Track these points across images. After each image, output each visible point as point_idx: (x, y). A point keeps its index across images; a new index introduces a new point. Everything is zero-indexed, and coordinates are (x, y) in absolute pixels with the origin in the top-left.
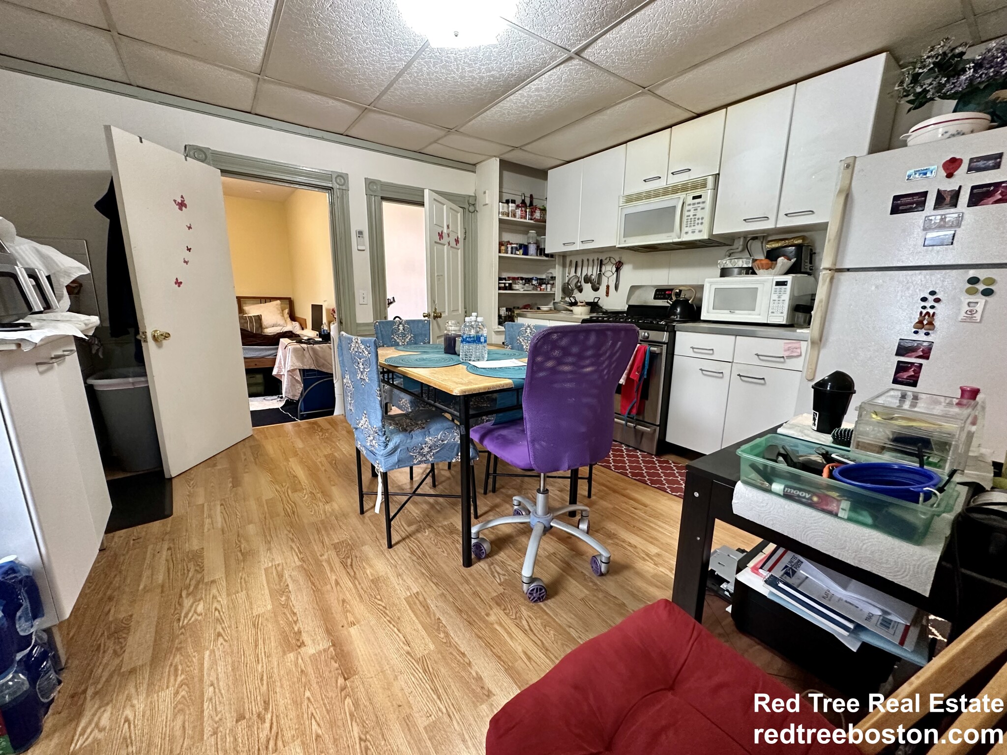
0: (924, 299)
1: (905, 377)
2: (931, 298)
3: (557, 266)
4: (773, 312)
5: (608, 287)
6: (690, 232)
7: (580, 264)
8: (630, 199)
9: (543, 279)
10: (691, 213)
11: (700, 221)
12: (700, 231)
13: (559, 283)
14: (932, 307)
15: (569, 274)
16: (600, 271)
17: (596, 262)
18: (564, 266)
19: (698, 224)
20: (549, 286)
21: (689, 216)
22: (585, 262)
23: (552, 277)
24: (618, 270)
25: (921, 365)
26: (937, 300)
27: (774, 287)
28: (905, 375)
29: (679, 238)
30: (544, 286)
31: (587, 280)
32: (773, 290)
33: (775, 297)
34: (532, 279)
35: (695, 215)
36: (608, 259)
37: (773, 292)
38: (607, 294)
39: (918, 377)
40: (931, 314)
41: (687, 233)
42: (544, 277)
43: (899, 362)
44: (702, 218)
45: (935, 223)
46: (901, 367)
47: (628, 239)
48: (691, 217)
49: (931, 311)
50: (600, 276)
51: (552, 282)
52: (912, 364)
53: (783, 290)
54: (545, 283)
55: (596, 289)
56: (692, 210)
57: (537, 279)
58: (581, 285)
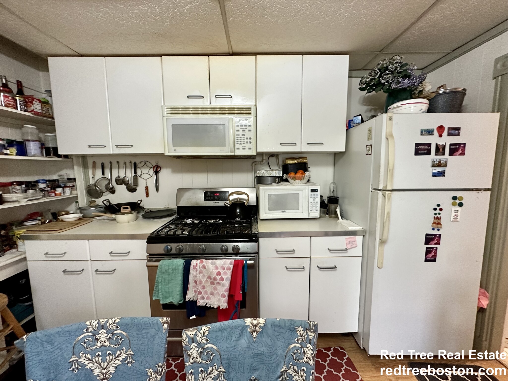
0: (435, 209)
1: (430, 257)
2: (438, 208)
3: (75, 167)
4: (311, 211)
5: (147, 188)
6: (241, 148)
7: (107, 165)
8: (175, 111)
9: (54, 181)
10: (241, 133)
11: (249, 140)
12: (250, 149)
13: (81, 185)
14: (439, 214)
15: (94, 175)
16: (135, 173)
17: (128, 164)
18: (85, 166)
19: (247, 142)
20: (67, 190)
21: (239, 135)
22: (115, 164)
23: (69, 179)
24: (156, 173)
25: (437, 248)
26: (441, 210)
27: (310, 193)
28: (430, 256)
29: (232, 152)
30: (59, 191)
31: (120, 181)
32: (310, 195)
33: (311, 200)
34: (37, 182)
35: (243, 135)
36: (143, 163)
37: (310, 197)
38: (147, 195)
39: (436, 256)
40: (439, 217)
41: (238, 149)
42: (55, 177)
43: (427, 248)
44: (250, 139)
45: (437, 164)
46: (428, 251)
47: (178, 148)
48: (241, 136)
49: (439, 216)
50: (136, 178)
51: (71, 184)
52: (433, 248)
53: (316, 195)
54: (60, 187)
55: (132, 189)
56: (241, 130)
57: (45, 181)
58: (113, 187)
